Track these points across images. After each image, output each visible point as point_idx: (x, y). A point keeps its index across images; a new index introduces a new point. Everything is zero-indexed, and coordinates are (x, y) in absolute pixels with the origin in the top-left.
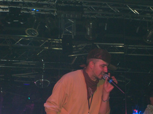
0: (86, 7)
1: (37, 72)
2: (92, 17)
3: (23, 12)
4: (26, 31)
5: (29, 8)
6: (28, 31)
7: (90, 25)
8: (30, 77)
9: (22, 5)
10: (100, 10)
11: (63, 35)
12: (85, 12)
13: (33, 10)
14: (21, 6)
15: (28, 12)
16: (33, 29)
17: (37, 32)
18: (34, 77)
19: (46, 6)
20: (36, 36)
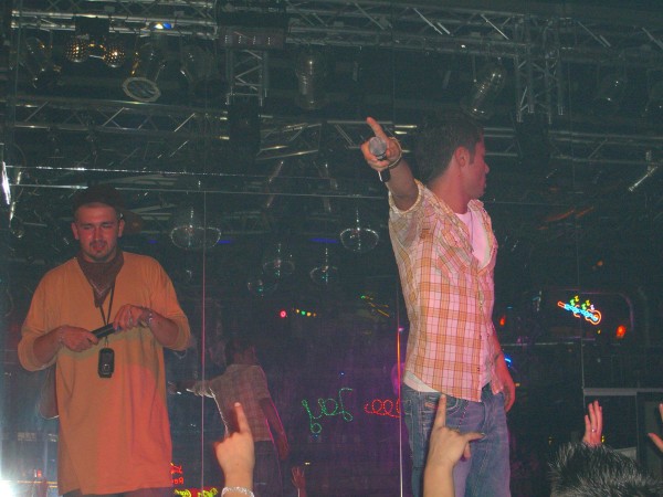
0: (297, 16)
1: (171, 205)
2: (314, 42)
3: (117, 32)
4: (125, 86)
5: (131, 19)
6: (130, 83)
7: (309, 65)
8: (159, 219)
9: (112, 9)
10: (336, 24)
11: (231, 97)
12: (293, 30)
13: (143, 25)
14: (110, 15)
15: (132, 29)
16: (144, 79)
17: (157, 89)
18: (167, 219)
19: (182, 13)
20: (154, 99)
